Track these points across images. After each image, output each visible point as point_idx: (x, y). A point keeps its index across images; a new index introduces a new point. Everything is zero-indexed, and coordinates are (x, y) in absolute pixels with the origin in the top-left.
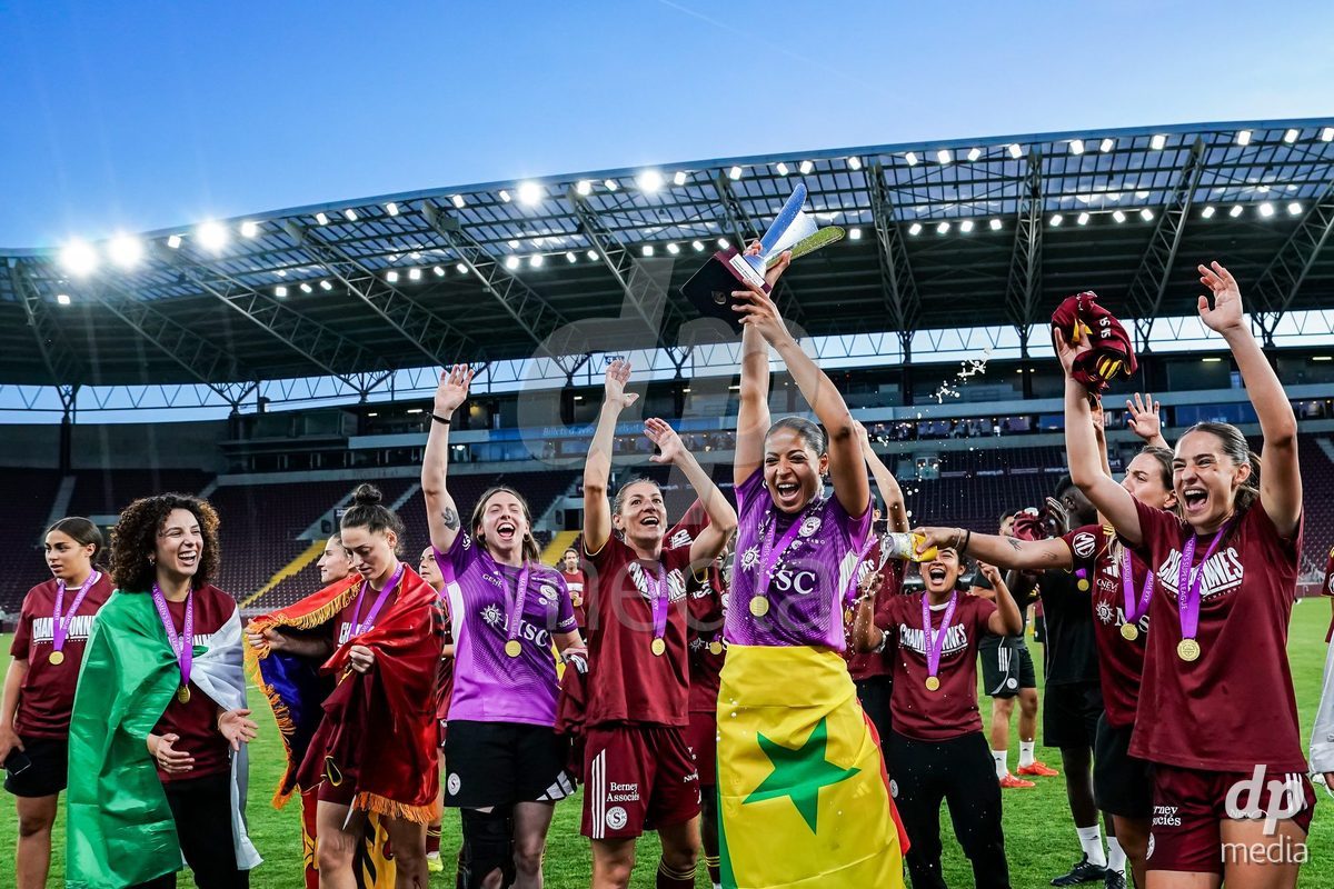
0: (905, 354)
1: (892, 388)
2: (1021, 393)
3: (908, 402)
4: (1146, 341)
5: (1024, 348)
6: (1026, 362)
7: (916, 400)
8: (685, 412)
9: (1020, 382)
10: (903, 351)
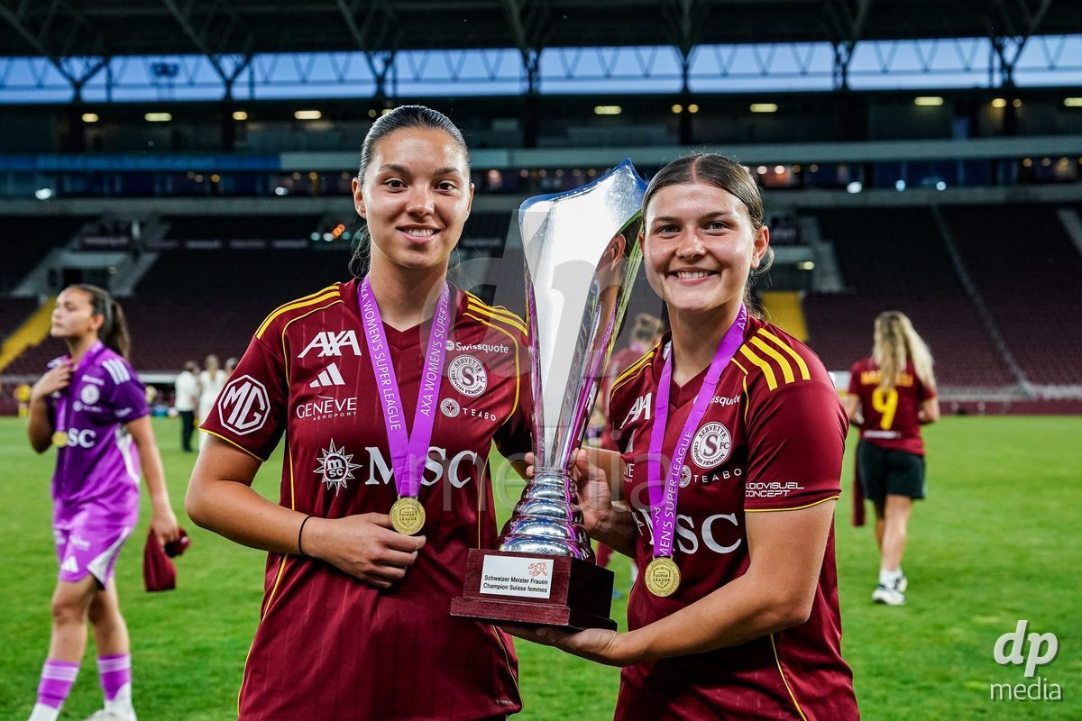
0: (530, 79)
1: (510, 125)
2: (676, 138)
3: (530, 143)
4: (845, 74)
5: (685, 76)
6: (685, 97)
7: (542, 141)
8: (238, 144)
9: (676, 123)
10: (525, 73)
